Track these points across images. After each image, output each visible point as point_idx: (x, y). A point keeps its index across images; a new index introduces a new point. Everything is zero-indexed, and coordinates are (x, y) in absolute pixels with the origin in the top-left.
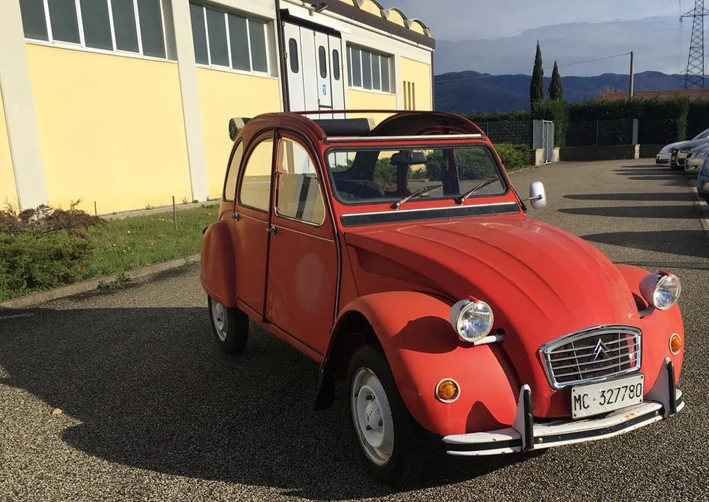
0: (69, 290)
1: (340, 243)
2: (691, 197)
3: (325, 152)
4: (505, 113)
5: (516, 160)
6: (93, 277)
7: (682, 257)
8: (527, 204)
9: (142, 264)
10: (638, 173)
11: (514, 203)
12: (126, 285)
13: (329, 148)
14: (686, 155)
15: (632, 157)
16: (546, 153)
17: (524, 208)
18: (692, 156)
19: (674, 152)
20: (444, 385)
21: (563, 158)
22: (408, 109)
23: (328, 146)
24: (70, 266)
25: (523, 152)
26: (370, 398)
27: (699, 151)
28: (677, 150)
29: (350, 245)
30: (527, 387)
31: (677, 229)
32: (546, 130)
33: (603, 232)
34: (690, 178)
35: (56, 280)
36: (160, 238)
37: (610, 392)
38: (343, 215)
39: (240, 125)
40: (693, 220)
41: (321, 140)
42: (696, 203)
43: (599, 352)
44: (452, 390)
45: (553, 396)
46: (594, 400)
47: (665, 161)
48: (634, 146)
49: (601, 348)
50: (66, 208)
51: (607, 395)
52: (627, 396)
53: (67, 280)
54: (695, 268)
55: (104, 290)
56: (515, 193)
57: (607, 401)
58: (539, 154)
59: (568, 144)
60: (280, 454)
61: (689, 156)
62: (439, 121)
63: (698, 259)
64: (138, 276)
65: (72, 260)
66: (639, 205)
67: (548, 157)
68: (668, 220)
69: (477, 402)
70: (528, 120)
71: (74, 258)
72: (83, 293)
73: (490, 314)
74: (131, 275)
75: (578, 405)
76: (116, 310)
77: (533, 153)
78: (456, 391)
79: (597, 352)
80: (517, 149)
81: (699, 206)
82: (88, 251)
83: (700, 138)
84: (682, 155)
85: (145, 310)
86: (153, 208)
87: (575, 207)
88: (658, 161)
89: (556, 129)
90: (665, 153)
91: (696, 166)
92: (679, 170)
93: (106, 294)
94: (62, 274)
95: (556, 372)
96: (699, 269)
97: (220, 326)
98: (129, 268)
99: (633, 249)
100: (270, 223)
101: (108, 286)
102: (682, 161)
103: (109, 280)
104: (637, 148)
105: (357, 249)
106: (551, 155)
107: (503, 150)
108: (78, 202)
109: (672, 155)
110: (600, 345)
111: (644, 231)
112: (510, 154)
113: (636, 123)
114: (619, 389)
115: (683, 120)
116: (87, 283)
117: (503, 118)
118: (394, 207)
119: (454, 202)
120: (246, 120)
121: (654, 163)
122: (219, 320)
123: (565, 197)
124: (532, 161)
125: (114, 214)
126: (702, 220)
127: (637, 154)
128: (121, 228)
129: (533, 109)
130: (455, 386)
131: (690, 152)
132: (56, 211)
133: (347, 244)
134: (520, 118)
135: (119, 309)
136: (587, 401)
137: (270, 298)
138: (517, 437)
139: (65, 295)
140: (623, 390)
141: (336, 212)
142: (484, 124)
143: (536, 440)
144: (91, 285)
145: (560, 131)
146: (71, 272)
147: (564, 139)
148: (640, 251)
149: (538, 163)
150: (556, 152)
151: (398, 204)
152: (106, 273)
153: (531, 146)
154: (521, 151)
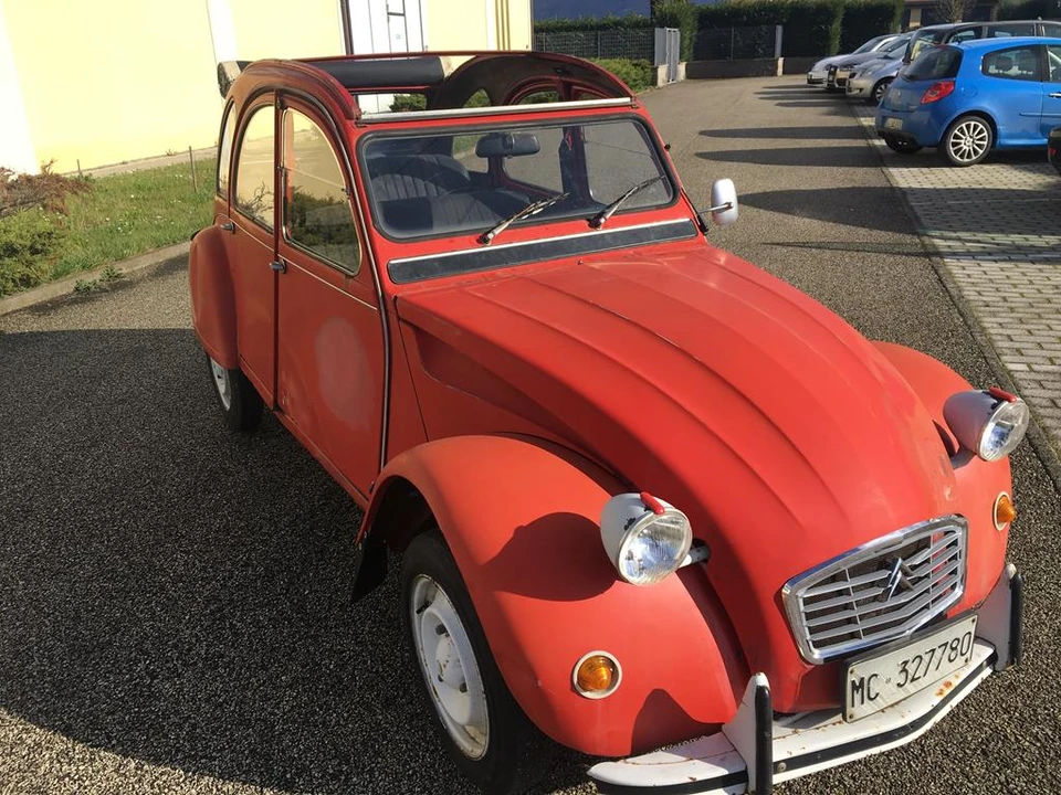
0: (31, 297)
1: (386, 315)
2: (862, 132)
3: (358, 141)
4: (618, 18)
5: (635, 80)
6: (68, 273)
7: (875, 233)
8: (707, 219)
9: (142, 251)
10: (786, 97)
11: (687, 220)
12: (117, 285)
13: (366, 134)
14: (849, 73)
15: (774, 73)
16: (670, 69)
17: (703, 228)
18: (856, 77)
19: (832, 69)
20: (591, 666)
21: (691, 75)
22: (501, 49)
23: (363, 131)
24: (29, 264)
25: (643, 69)
26: (441, 630)
27: (865, 70)
28: (836, 68)
29: (405, 321)
30: (762, 680)
31: (857, 185)
32: (669, 40)
33: (760, 191)
34: (852, 104)
35: (10, 284)
36: (173, 206)
37: (918, 660)
38: (392, 262)
39: (233, 73)
40: (873, 170)
41: (351, 119)
42: (870, 141)
43: (897, 581)
44: (604, 673)
45: (807, 677)
46: (888, 681)
47: (819, 81)
48: (777, 60)
49: (899, 575)
50: (35, 171)
51: (911, 668)
52: (945, 658)
53: (27, 282)
54: (899, 253)
55: (84, 295)
56: (688, 201)
57: (910, 677)
58: (662, 72)
59: (696, 59)
60: (290, 686)
61: (852, 76)
62: (555, 69)
63: (898, 237)
64: (135, 268)
65: (32, 254)
66: (798, 146)
67: (672, 74)
68: (841, 169)
69: (656, 692)
70: (648, 27)
71: (34, 251)
72: (51, 301)
73: (685, 527)
74: (123, 269)
75: (857, 697)
76: (89, 334)
77: (655, 70)
78: (614, 675)
79: (893, 583)
80: (635, 65)
81: (875, 147)
82: (54, 241)
83: (864, 51)
84: (841, 74)
85: (131, 333)
86: (176, 154)
87: (716, 150)
88: (811, 81)
89: (682, 39)
90: (819, 70)
91: (861, 90)
92: (837, 94)
93: (83, 301)
94: (18, 275)
95: (813, 631)
96: (904, 254)
97: (222, 387)
98: (122, 258)
99: (807, 220)
100: (277, 252)
101: (88, 288)
102: (842, 82)
103: (93, 278)
104: (781, 61)
105: (417, 330)
106: (676, 72)
107: (619, 67)
108: (52, 162)
109: (830, 73)
110: (900, 568)
111: (814, 188)
112: (627, 73)
113: (779, 29)
114: (933, 651)
115: (836, 27)
116: (58, 286)
117: (617, 24)
118: (483, 240)
119: (587, 223)
120: (242, 65)
121: (805, 82)
122: (219, 377)
123: (702, 133)
124: (654, 82)
125: (123, 163)
126: (884, 169)
127: (780, 70)
128: (124, 190)
129: (653, 13)
130: (612, 665)
131: (853, 71)
132: (20, 176)
133: (399, 318)
134: (637, 25)
135: (95, 331)
136: (875, 687)
137: (283, 376)
138: (739, 768)
139: (25, 305)
140: (938, 652)
141: (381, 256)
142: (593, 33)
143: (776, 768)
144: (64, 287)
145: (687, 42)
146: (32, 272)
147: (692, 51)
148: (816, 224)
149: (660, 83)
150: (682, 68)
151: (490, 236)
152: (87, 267)
153: (653, 62)
154: (639, 68)
